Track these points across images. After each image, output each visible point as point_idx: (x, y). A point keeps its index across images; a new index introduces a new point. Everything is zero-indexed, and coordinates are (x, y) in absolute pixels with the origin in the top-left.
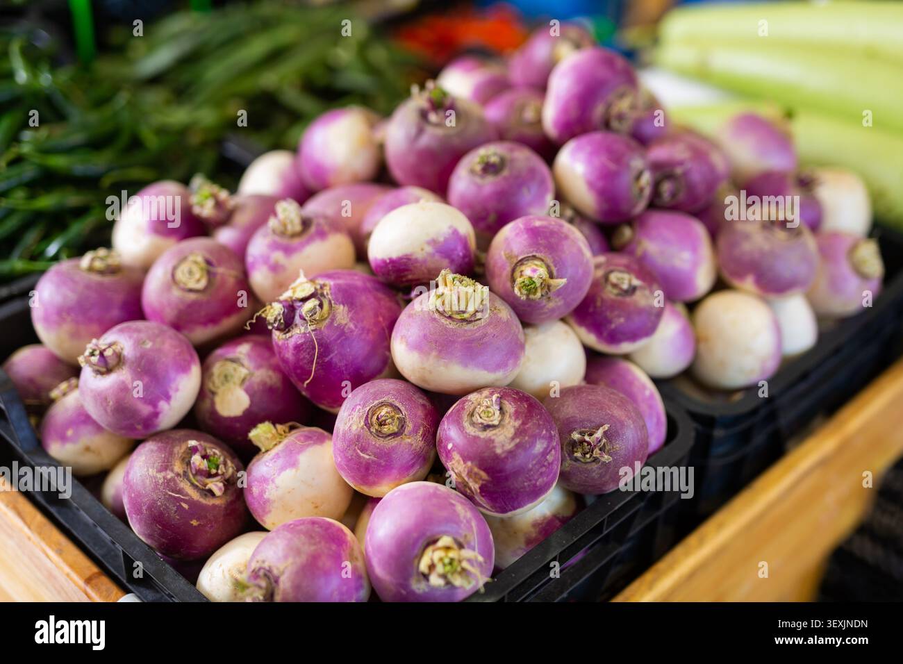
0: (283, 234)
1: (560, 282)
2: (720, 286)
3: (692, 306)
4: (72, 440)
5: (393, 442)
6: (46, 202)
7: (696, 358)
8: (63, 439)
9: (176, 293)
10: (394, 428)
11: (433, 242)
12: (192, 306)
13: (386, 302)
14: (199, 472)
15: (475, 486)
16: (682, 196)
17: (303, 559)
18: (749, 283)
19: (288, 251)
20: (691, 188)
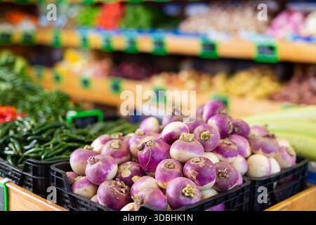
0: (139, 135)
1: (212, 135)
2: (253, 154)
3: (247, 159)
4: (82, 187)
5: (172, 170)
6: (71, 144)
7: (248, 170)
8: (79, 187)
9: (111, 149)
10: (172, 166)
11: (179, 128)
12: (115, 152)
13: (167, 145)
14: (119, 186)
15: (194, 177)
16: (241, 132)
17: (151, 192)
18: (260, 151)
19: (140, 138)
20: (242, 130)
